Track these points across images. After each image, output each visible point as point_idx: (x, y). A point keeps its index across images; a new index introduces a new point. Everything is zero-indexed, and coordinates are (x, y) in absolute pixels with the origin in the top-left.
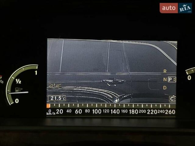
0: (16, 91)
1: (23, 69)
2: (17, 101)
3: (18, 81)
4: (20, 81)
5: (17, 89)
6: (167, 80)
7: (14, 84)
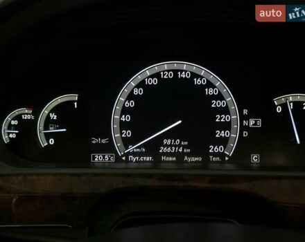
0: (51, 128)
1: (59, 100)
2: (52, 141)
3: (54, 116)
4: (55, 116)
5: (52, 126)
6: (249, 124)
7: (48, 119)
